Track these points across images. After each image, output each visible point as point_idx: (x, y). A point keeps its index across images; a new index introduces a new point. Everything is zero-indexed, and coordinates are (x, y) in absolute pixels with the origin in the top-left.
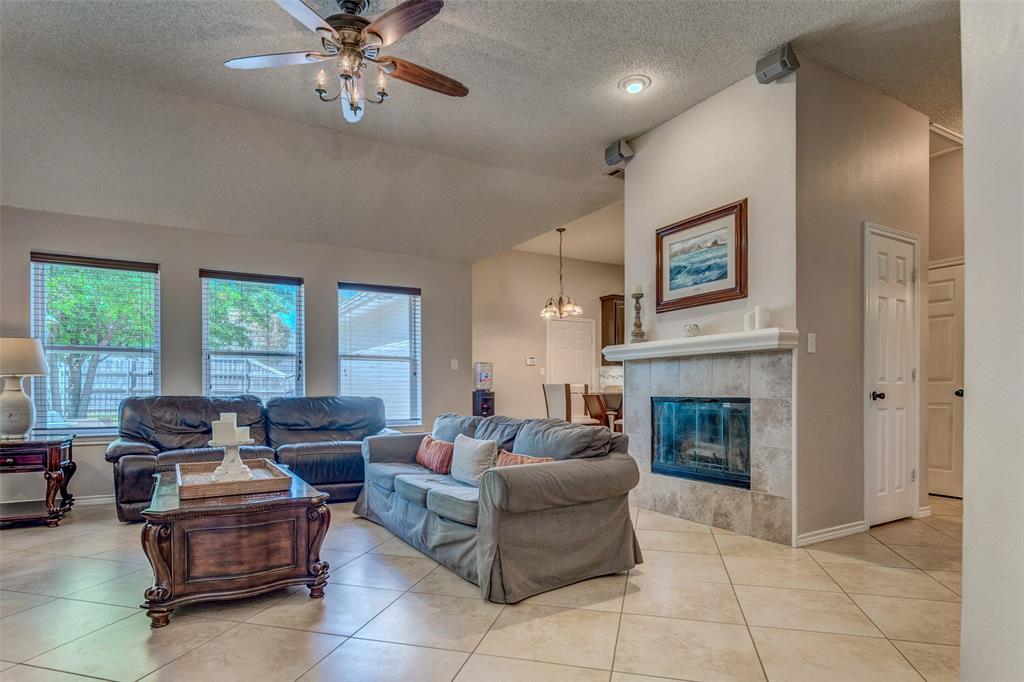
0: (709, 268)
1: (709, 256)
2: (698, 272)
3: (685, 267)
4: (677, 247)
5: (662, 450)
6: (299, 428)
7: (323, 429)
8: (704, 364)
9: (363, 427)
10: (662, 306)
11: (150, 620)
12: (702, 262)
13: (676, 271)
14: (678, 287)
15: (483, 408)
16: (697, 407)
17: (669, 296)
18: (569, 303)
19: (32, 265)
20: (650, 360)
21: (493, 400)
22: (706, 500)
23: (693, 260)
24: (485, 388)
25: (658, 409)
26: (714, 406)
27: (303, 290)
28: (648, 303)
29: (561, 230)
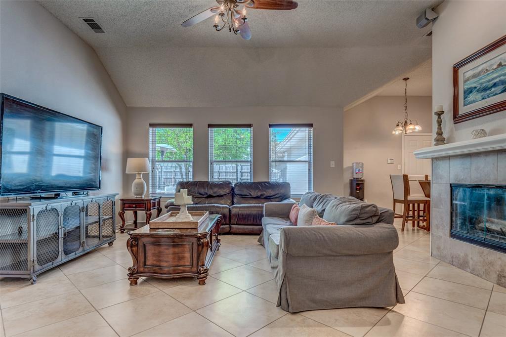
0: (495, 85)
1: (495, 75)
2: (485, 89)
3: (475, 87)
4: (468, 74)
5: (458, 222)
6: (246, 197)
7: (257, 197)
8: (491, 159)
9: (278, 197)
10: (457, 118)
11: (130, 282)
12: (489, 81)
13: (469, 92)
14: (470, 103)
15: (357, 189)
16: (485, 192)
17: (463, 110)
18: (411, 124)
19: (151, 129)
20: (449, 157)
21: (363, 184)
22: (491, 264)
23: (481, 81)
24: (360, 177)
25: (455, 192)
26: (500, 191)
27: (252, 130)
28: (448, 117)
29: (406, 79)
